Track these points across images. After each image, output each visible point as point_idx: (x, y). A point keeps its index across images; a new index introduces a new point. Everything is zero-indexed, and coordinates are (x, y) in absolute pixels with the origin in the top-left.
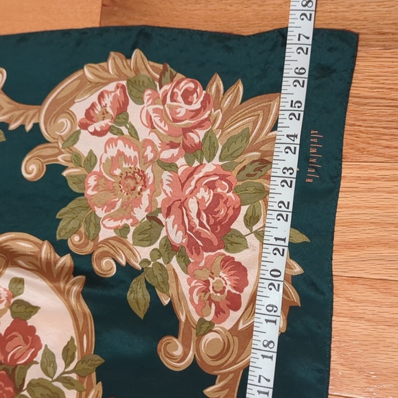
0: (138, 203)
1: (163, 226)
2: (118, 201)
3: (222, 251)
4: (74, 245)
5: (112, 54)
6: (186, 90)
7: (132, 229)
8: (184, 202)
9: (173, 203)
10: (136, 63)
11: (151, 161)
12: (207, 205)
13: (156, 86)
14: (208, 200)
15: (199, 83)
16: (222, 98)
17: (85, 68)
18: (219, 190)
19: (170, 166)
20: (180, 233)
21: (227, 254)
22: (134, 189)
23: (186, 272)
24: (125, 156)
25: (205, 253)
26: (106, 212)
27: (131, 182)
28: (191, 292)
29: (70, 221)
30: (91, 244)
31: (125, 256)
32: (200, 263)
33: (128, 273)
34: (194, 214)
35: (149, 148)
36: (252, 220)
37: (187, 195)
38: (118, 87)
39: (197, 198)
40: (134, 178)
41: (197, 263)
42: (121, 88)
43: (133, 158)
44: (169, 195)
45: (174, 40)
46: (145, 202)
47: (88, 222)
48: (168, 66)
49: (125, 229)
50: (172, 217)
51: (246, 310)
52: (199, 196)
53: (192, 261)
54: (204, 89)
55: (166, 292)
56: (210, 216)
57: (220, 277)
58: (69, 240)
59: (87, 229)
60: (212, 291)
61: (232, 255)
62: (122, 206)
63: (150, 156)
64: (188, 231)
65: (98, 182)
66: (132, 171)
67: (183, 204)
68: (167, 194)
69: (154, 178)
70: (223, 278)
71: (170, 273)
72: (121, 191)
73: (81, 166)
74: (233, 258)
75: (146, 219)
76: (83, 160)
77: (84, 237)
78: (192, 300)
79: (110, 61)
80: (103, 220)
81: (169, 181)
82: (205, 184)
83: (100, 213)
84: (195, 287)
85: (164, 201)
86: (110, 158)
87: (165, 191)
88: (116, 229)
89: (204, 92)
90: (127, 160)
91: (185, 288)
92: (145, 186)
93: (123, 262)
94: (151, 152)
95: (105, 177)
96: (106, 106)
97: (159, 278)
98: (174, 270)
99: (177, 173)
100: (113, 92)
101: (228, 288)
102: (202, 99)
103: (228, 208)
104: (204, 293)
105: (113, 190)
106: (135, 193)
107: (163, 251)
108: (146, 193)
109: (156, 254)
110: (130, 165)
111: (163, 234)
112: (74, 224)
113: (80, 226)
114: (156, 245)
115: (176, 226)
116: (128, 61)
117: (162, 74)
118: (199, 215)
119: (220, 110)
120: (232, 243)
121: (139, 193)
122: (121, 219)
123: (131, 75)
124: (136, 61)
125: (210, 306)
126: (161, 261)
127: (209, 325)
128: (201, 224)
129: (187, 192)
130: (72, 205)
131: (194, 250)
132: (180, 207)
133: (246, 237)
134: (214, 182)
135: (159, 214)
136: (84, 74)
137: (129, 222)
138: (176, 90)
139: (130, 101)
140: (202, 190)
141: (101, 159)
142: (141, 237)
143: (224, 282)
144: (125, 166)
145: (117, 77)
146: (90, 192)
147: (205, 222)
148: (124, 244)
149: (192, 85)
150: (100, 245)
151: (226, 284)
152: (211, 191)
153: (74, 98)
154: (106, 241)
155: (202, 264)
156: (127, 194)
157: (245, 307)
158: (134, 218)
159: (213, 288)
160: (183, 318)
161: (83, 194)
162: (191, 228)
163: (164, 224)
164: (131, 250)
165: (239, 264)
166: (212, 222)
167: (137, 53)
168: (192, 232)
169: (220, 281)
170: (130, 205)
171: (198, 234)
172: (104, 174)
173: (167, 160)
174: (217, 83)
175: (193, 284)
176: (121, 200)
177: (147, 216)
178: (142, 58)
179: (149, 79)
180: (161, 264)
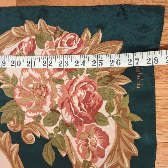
0: (44, 103)
1: (60, 114)
2: (33, 102)
3: (94, 124)
4: (11, 127)
5: (27, 21)
6: (69, 39)
7: (43, 117)
8: (70, 99)
9: (64, 101)
10: (41, 26)
11: (48, 79)
12: (83, 98)
13: (52, 39)
14: (84, 96)
15: (77, 35)
16: (90, 40)
17: (12, 29)
18: (89, 90)
19: (59, 81)
20: (70, 116)
21: (98, 126)
22: (42, 95)
23: (75, 137)
24: (33, 77)
25: (85, 124)
26: (27, 108)
27: (39, 91)
28: (78, 147)
29: (8, 113)
30: (20, 126)
31: (40, 132)
32: (82, 130)
33: (41, 141)
34: (76, 105)
35: (47, 72)
36: (110, 109)
37: (72, 95)
38: (30, 40)
39: (77, 96)
40: (40, 89)
41: (80, 131)
42: (32, 40)
43: (38, 78)
44: (62, 97)
45: (61, 13)
46: (49, 102)
47: (18, 114)
48: (59, 27)
49: (39, 117)
50: (65, 108)
51: (107, 158)
52: (78, 94)
53: (78, 130)
54: (80, 37)
55: (64, 150)
56: (86, 104)
57: (94, 138)
58: (8, 124)
59: (17, 118)
60: (90, 145)
61: (100, 127)
62: (36, 105)
63: (48, 76)
64: (74, 115)
65: (21, 92)
66: (39, 85)
67: (70, 100)
68: (60, 96)
69: (52, 89)
70: (95, 139)
71: (66, 139)
72: (34, 96)
73: (10, 83)
74: (101, 129)
75: (50, 111)
76: (11, 80)
77: (16, 122)
78: (79, 151)
79: (26, 25)
80: (26, 113)
81: (60, 89)
82: (81, 88)
83: (24, 109)
84: (80, 144)
85: (59, 100)
86: (25, 78)
87: (59, 95)
88: (34, 117)
89: (80, 39)
90: (35, 79)
91: (74, 145)
92: (47, 93)
93: (39, 136)
94: (48, 74)
95: (24, 89)
96: (22, 50)
97: (60, 143)
98: (68, 137)
99: (64, 84)
100: (27, 42)
101: (98, 145)
102: (78, 43)
103: (95, 100)
104: (86, 146)
105: (30, 96)
106: (42, 98)
107: (61, 127)
108: (48, 97)
109: (57, 129)
110: (37, 82)
111: (61, 118)
112: (10, 115)
113: (13, 116)
114: (57, 125)
115: (67, 113)
116: (36, 25)
117: (56, 32)
118: (79, 105)
119: (88, 47)
120: (100, 120)
121: (45, 97)
122: (36, 112)
123: (38, 33)
124: (41, 25)
125: (89, 153)
126: (60, 133)
127: (89, 163)
128: (82, 109)
129: (71, 94)
130: (8, 104)
131: (78, 124)
132: (69, 102)
133: (108, 118)
134: (85, 85)
135: (57, 108)
136: (12, 32)
137: (41, 113)
138: (63, 40)
139: (37, 47)
140: (79, 91)
141: (20, 79)
142: (48, 121)
143: (96, 141)
144: (35, 82)
145: (30, 34)
146: (17, 97)
147: (83, 108)
148: (39, 126)
149: (73, 37)
150: (25, 127)
151: (97, 142)
152: (85, 90)
153: (5, 46)
154: (29, 124)
155: (84, 131)
156: (38, 98)
157: (107, 157)
158: (43, 111)
159: (90, 143)
160: (74, 162)
161: (13, 99)
162: (76, 112)
163: (61, 113)
164: (43, 129)
165: (104, 133)
166: (87, 107)
167: (41, 21)
168: (77, 115)
169: (94, 140)
170: (41, 104)
171: (80, 115)
172: (23, 87)
173: (57, 78)
174: (87, 33)
175: (79, 143)
176: (35, 101)
177: (51, 110)
178: (44, 23)
179: (48, 35)
180: (60, 135)
